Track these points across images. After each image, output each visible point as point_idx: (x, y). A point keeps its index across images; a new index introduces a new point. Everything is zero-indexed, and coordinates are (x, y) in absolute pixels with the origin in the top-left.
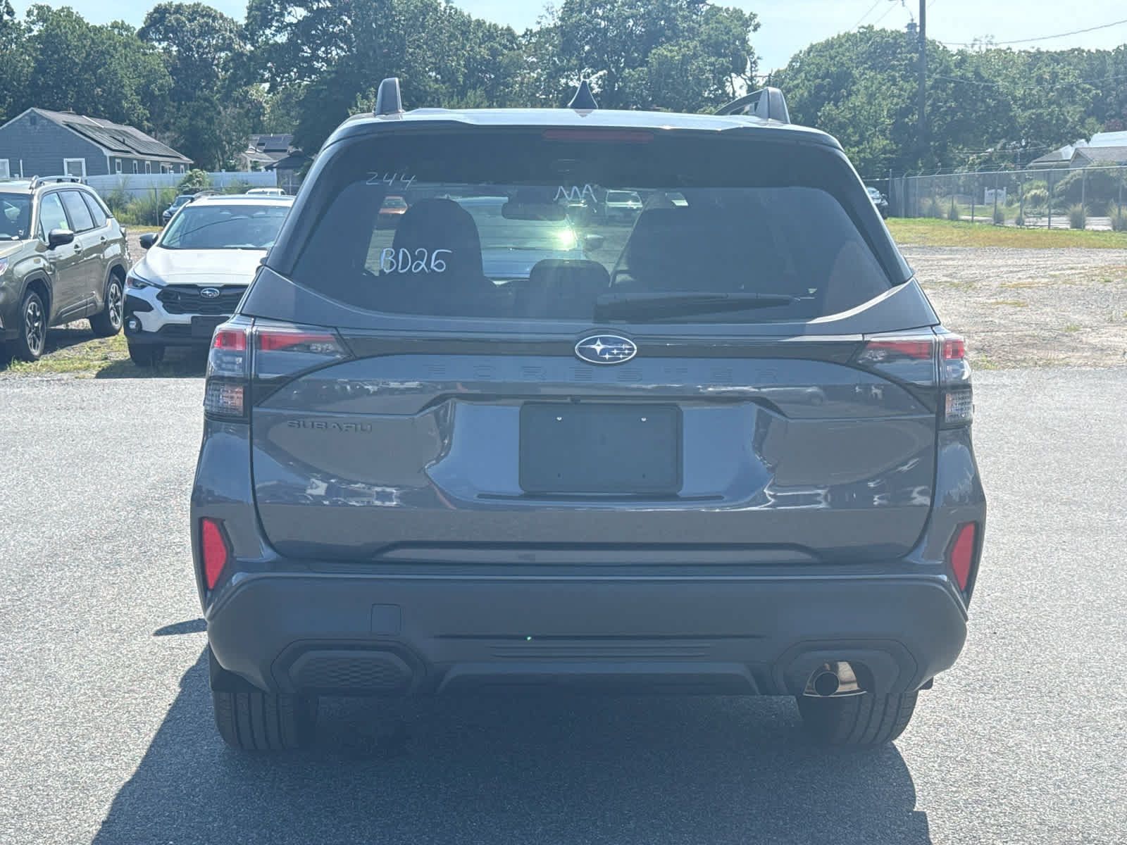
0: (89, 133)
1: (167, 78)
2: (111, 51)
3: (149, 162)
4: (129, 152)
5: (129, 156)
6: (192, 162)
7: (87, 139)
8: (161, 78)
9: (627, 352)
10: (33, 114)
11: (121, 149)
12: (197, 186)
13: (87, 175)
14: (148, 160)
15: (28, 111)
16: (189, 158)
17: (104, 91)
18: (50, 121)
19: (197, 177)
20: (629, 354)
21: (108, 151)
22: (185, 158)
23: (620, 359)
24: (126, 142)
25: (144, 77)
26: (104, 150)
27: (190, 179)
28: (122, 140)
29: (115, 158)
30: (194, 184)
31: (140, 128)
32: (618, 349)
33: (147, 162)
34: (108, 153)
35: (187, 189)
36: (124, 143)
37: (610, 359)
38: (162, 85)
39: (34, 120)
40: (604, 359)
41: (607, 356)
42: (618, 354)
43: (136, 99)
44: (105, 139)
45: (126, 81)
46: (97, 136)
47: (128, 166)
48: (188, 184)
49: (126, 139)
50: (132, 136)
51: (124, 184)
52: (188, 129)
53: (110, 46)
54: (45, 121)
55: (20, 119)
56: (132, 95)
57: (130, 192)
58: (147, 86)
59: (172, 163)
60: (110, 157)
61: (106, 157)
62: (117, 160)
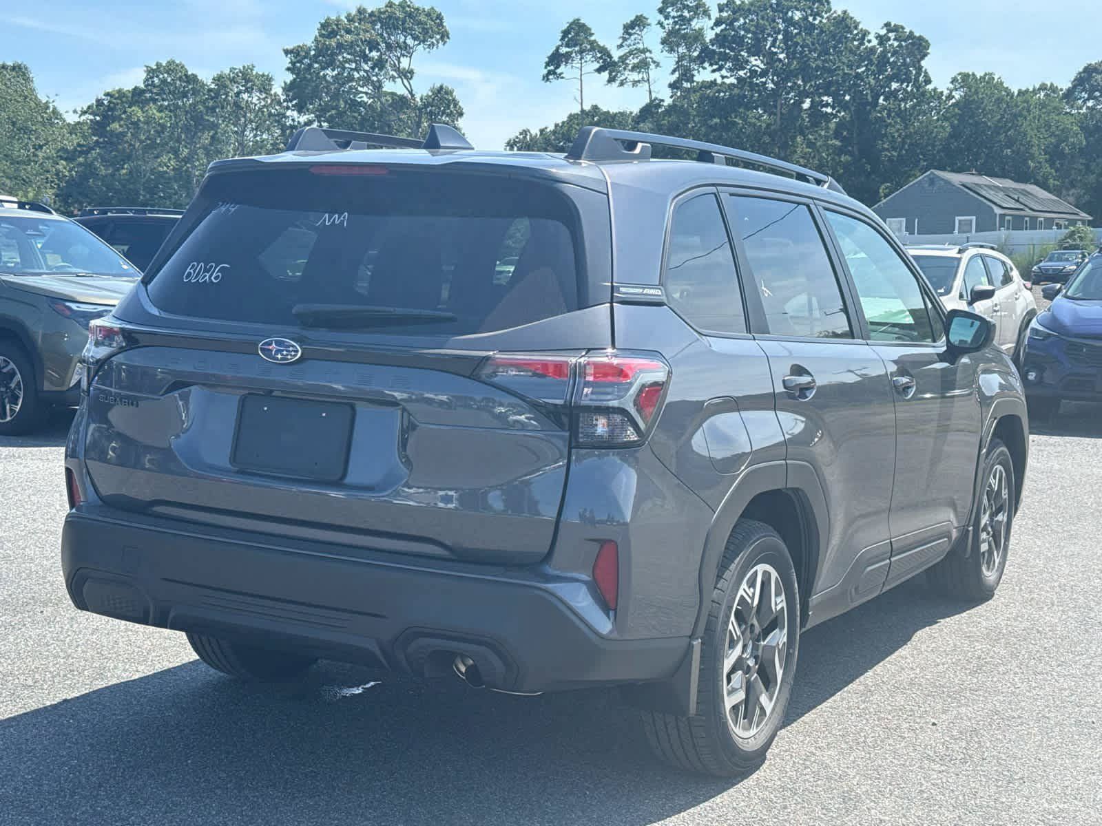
0: (984, 193)
1: (1079, 136)
2: (1025, 113)
3: (1042, 219)
4: (1022, 210)
5: (1022, 213)
6: (1091, 218)
7: (979, 198)
8: (1072, 137)
9: (293, 353)
10: (932, 176)
11: (1013, 206)
12: (1078, 242)
13: (976, 231)
14: (1042, 217)
15: (928, 173)
16: (1089, 214)
17: (1013, 152)
18: (948, 182)
19: (1079, 233)
20: (295, 355)
21: (999, 208)
22: (1084, 215)
23: (288, 359)
24: (1020, 200)
25: (1055, 136)
26: (995, 208)
27: (1072, 235)
28: (1016, 197)
29: (1005, 215)
30: (1075, 240)
31: (1044, 186)
32: (287, 351)
33: (1039, 219)
34: (998, 211)
35: (1067, 245)
36: (1018, 201)
37: (282, 359)
38: (1073, 143)
39: (932, 181)
40: (277, 359)
41: (279, 356)
42: (287, 355)
43: (1042, 158)
44: (999, 198)
45: (1035, 141)
46: (991, 194)
47: (1018, 223)
48: (1069, 240)
49: (1021, 196)
50: (1031, 194)
51: (1006, 240)
52: (1094, 185)
53: (1023, 109)
54: (942, 182)
55: (920, 181)
56: (1040, 154)
57: (1011, 248)
58: (1057, 146)
59: (1068, 220)
60: (1001, 215)
61: (996, 214)
62: (1007, 218)
